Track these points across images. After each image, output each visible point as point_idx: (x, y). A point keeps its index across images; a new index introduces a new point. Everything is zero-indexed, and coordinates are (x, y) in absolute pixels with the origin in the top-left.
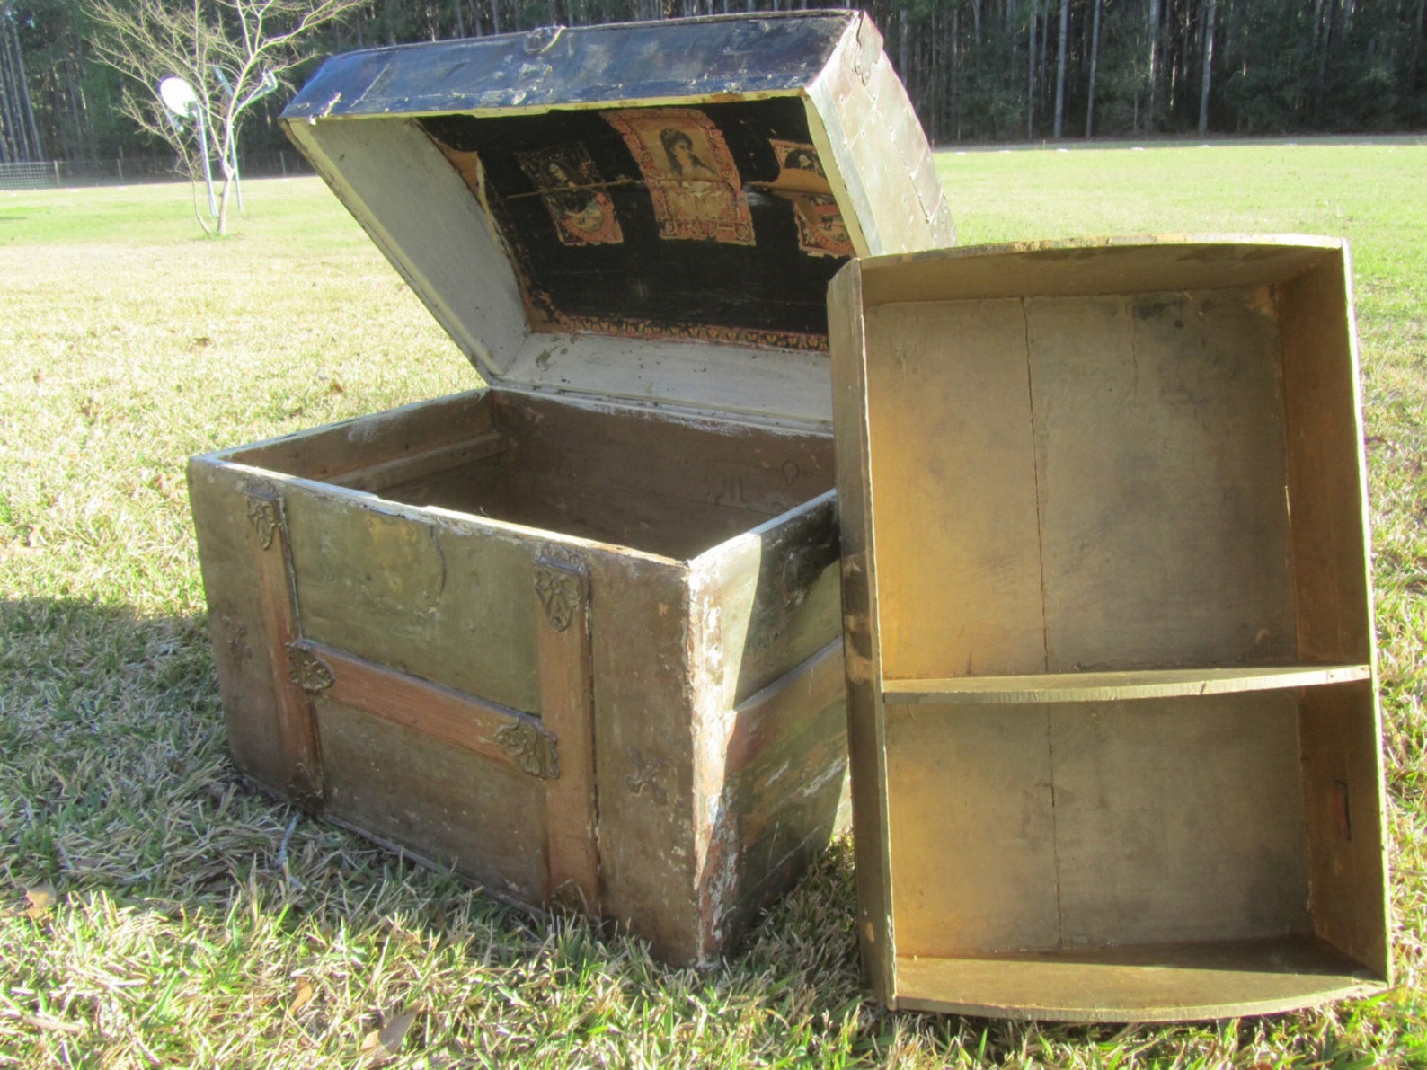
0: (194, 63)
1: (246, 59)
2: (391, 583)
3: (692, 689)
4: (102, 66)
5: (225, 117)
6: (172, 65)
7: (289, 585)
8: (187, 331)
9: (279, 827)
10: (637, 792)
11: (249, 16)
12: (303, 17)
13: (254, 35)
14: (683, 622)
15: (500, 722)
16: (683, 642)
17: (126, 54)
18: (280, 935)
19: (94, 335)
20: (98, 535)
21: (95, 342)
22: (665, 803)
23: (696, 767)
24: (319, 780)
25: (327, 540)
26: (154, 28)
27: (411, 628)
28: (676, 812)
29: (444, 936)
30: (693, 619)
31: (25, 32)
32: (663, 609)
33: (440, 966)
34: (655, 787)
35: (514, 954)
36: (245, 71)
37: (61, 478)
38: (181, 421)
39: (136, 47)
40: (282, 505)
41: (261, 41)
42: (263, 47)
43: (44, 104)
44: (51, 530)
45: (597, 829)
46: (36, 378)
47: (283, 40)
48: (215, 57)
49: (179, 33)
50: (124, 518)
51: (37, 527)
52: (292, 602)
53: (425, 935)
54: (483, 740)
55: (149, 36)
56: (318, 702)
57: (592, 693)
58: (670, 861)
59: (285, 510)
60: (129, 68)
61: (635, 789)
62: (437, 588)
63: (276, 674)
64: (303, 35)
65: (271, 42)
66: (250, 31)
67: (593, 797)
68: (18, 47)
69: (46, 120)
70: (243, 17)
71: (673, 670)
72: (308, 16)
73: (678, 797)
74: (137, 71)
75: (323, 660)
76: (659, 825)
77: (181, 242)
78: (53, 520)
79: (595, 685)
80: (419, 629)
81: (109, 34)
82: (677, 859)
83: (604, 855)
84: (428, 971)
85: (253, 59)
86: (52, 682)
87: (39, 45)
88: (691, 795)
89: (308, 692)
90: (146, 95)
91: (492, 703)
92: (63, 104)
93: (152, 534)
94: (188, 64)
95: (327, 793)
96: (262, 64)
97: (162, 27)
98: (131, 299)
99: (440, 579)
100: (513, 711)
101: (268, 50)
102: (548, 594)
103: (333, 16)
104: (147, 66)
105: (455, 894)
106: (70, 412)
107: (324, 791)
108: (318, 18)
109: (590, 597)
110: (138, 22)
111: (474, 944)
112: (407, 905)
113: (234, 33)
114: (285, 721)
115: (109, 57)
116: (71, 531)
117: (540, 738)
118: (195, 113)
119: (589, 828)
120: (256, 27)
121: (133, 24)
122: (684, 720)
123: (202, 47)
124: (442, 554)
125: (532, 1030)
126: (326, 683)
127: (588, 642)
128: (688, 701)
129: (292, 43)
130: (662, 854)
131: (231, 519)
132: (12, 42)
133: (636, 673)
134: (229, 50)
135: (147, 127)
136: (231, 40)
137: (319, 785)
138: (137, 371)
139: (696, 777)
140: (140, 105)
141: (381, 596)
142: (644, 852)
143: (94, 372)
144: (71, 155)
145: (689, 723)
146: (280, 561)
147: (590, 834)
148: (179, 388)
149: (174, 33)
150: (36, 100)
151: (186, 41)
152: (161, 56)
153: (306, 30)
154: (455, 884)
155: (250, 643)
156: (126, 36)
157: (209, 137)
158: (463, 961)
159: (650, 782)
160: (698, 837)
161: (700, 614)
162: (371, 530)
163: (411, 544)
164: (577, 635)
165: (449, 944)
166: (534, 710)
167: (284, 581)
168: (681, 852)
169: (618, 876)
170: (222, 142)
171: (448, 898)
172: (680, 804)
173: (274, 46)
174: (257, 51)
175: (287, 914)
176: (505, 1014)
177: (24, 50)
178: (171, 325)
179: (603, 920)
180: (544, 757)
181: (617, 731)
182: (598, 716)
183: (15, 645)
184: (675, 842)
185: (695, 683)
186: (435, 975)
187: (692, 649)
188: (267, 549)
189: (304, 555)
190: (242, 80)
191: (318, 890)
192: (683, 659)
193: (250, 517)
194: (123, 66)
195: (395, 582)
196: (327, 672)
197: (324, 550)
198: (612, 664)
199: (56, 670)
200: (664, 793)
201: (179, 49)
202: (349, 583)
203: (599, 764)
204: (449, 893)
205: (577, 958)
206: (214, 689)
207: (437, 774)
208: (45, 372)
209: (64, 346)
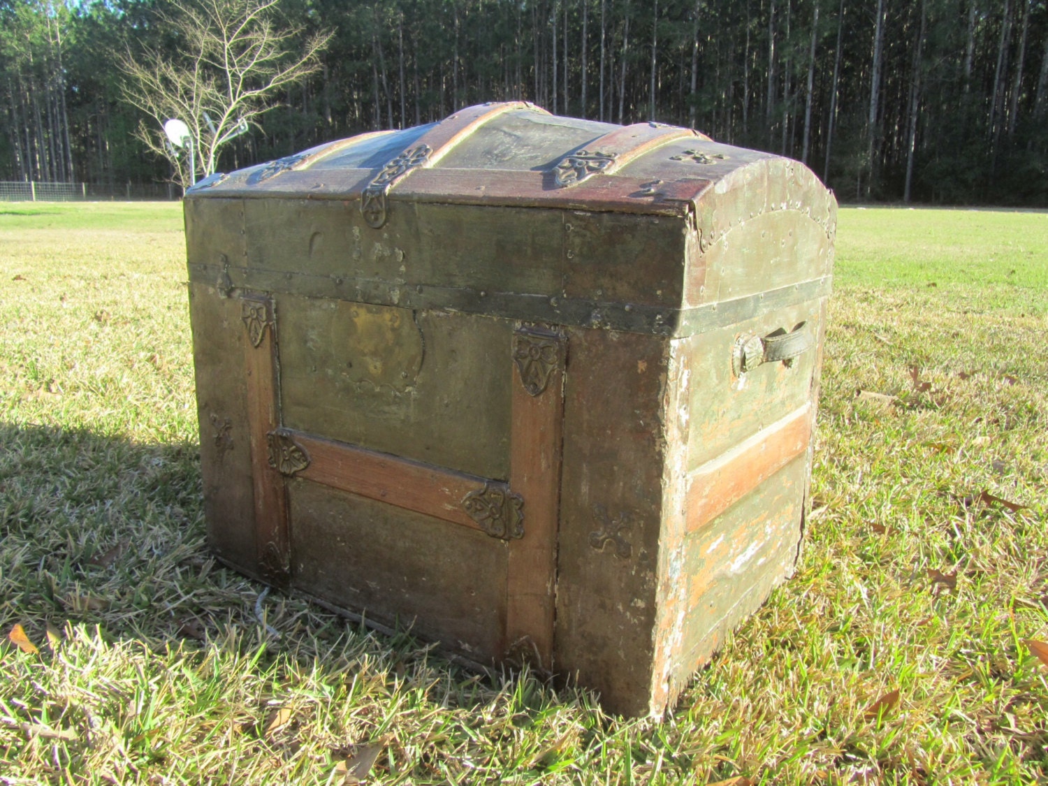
0: (191, 106)
1: (229, 105)
2: (371, 368)
3: (666, 443)
4: (127, 104)
5: (210, 144)
6: (176, 108)
7: (274, 379)
8: (175, 278)
9: (253, 592)
10: (601, 548)
11: (234, 75)
12: (272, 77)
13: (236, 89)
14: (662, 377)
15: (468, 489)
16: (660, 397)
17: (145, 97)
18: (255, 672)
19: (106, 278)
20: (105, 388)
21: (107, 282)
22: (628, 556)
23: (663, 519)
24: (288, 556)
25: (313, 335)
26: (166, 81)
27: (386, 409)
28: (640, 565)
29: (406, 681)
30: (671, 375)
31: (70, 93)
32: (642, 366)
33: (402, 707)
34: (620, 542)
35: (471, 700)
36: (227, 114)
37: (78, 353)
38: (171, 327)
39: (151, 92)
40: (274, 307)
41: (241, 93)
42: (242, 97)
43: (79, 145)
44: (68, 384)
45: (556, 587)
46: (62, 299)
47: (257, 93)
48: (207, 102)
49: (183, 85)
50: (126, 379)
51: (58, 381)
52: (276, 395)
53: (391, 677)
54: (449, 507)
55: (161, 87)
56: (292, 485)
57: (562, 454)
58: (628, 614)
59: (276, 311)
60: (145, 106)
61: (598, 544)
62: (415, 368)
63: (255, 461)
64: (271, 90)
65: (248, 94)
66: (233, 86)
67: (555, 555)
68: (64, 104)
69: (79, 158)
70: (229, 75)
71: (647, 425)
72: (276, 77)
73: (642, 550)
74: (151, 109)
75: (300, 445)
76: (620, 579)
77: (171, 231)
78: (71, 378)
79: (566, 447)
80: (394, 408)
81: (132, 82)
82: (635, 611)
83: (562, 612)
84: (393, 711)
85: (234, 105)
86: (64, 478)
87: (79, 104)
88: (657, 547)
89: (285, 475)
90: (154, 126)
91: (460, 473)
92: (92, 146)
93: (147, 391)
94: (187, 107)
95: (293, 568)
96: (240, 108)
97: (170, 81)
98: (134, 259)
99: (419, 359)
100: (480, 480)
101: (244, 100)
102: (526, 362)
103: (293, 79)
104: (158, 106)
105: (412, 649)
106: (87, 317)
107: (291, 568)
108: (282, 80)
109: (567, 362)
110: (154, 76)
111: (433, 690)
112: (373, 650)
113: (223, 88)
114: (260, 504)
115: (132, 97)
116: (84, 385)
117: (508, 500)
118: (188, 145)
119: (549, 585)
120: (238, 83)
121: (151, 78)
122: (655, 474)
123: (198, 95)
124: (423, 336)
125: (498, 763)
126: (302, 466)
127: (562, 405)
128: (660, 454)
129: (263, 96)
130: (620, 607)
131: (225, 324)
132: (60, 101)
133: (609, 432)
134: (217, 98)
135: (154, 148)
136: (219, 91)
137: (287, 562)
138: (137, 297)
139: (662, 529)
140: (150, 133)
141: (361, 381)
142: (603, 606)
143: (104, 297)
144: (95, 180)
145: (660, 476)
146: (268, 357)
147: (549, 591)
148: (169, 308)
149: (179, 85)
150: (74, 142)
151: (187, 92)
152: (168, 100)
153: (273, 88)
154: (413, 640)
155: (234, 435)
156: (145, 84)
157: (197, 158)
158: (425, 704)
159: (615, 537)
160: (659, 588)
161: (678, 370)
162: (356, 320)
163: (393, 330)
164: (553, 399)
165: (411, 687)
166: (501, 476)
167: (270, 375)
168: (641, 604)
169: (573, 632)
170: (207, 163)
171: (406, 653)
172: (644, 556)
173: (249, 97)
174: (237, 100)
175: (261, 657)
176: (469, 750)
177: (68, 106)
178: (163, 274)
179: (554, 673)
180: (509, 519)
181: (585, 489)
182: (565, 477)
183: (35, 453)
184: (636, 594)
185: (668, 438)
186: (399, 714)
187: (668, 403)
188: (257, 347)
189: (291, 350)
190: (225, 119)
191: (290, 638)
192: (659, 413)
193: (244, 319)
194: (141, 105)
195: (374, 366)
196: (304, 455)
197: (310, 344)
198: (585, 425)
199: (67, 471)
200: (628, 546)
201: (182, 97)
202: (330, 372)
203: (563, 523)
204: (407, 648)
205: (533, 704)
206: (197, 489)
207: (400, 544)
208: (68, 295)
209: (83, 283)
